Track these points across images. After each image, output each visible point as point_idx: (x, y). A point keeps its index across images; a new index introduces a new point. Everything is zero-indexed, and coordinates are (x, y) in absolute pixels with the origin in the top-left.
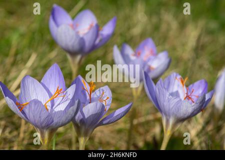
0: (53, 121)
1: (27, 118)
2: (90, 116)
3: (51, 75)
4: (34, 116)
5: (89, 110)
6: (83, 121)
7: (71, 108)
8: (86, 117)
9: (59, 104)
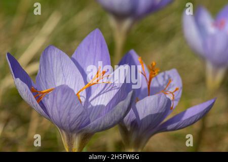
0: (89, 122)
1: (48, 115)
2: (147, 117)
3: (89, 48)
4: (59, 112)
5: (147, 107)
6: (135, 124)
7: (121, 103)
8: (141, 118)
9: (99, 95)
